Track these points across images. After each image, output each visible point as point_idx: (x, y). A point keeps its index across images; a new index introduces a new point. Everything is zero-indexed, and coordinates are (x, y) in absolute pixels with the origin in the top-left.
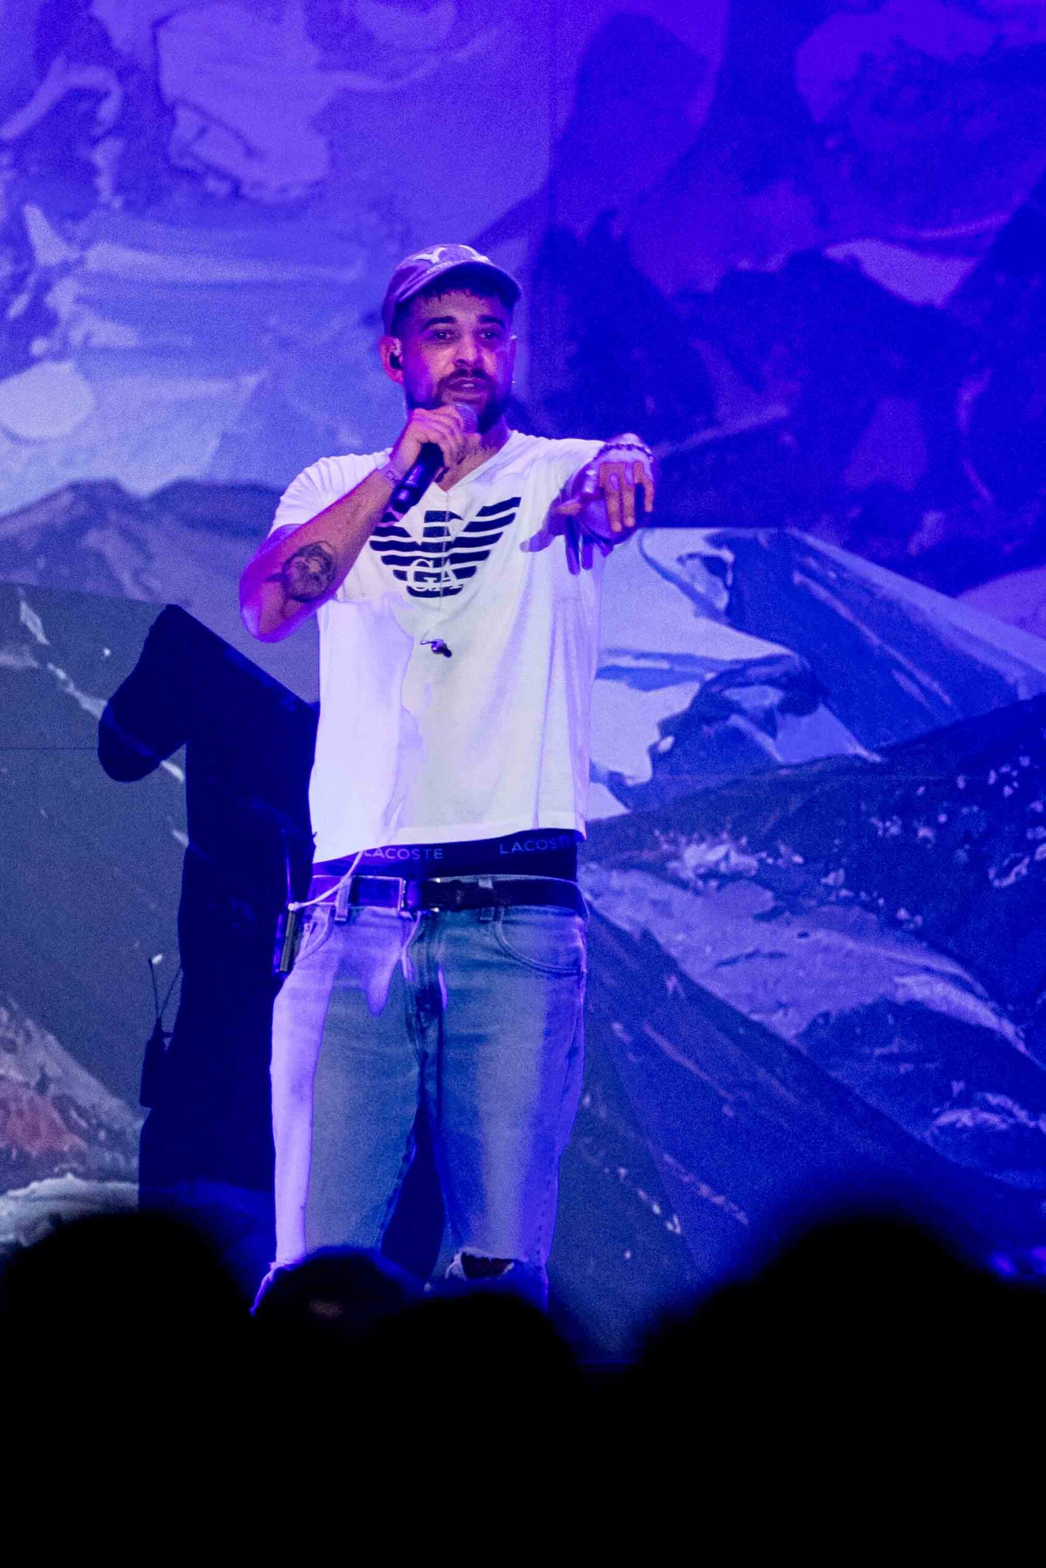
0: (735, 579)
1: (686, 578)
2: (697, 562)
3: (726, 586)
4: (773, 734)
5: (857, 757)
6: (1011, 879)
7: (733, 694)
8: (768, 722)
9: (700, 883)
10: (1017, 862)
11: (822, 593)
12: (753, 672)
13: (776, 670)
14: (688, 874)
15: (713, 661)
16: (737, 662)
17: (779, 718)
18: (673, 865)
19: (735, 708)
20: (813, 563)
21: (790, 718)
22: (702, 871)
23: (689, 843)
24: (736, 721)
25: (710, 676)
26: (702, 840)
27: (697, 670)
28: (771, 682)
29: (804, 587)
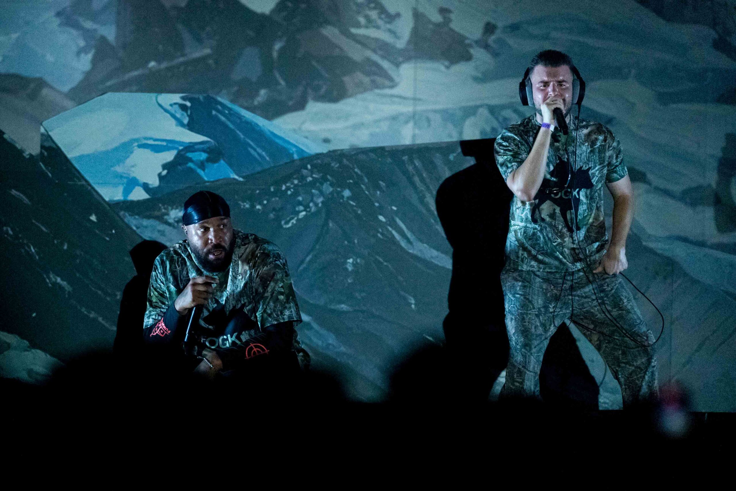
0: (191, 113)
1: (173, 112)
2: (177, 106)
3: (188, 116)
4: (204, 170)
5: (234, 179)
6: (290, 225)
7: (190, 155)
8: (202, 165)
9: (176, 224)
10: (293, 218)
11: (223, 118)
12: (196, 147)
13: (205, 146)
14: (171, 221)
15: (183, 142)
16: (191, 143)
17: (206, 164)
18: (166, 217)
19: (190, 160)
20: (219, 107)
21: (210, 164)
22: (176, 219)
23: (172, 210)
24: (190, 165)
25: (181, 148)
26: (177, 208)
27: (176, 146)
28: (204, 151)
29: (216, 116)
